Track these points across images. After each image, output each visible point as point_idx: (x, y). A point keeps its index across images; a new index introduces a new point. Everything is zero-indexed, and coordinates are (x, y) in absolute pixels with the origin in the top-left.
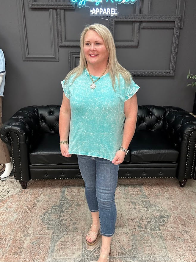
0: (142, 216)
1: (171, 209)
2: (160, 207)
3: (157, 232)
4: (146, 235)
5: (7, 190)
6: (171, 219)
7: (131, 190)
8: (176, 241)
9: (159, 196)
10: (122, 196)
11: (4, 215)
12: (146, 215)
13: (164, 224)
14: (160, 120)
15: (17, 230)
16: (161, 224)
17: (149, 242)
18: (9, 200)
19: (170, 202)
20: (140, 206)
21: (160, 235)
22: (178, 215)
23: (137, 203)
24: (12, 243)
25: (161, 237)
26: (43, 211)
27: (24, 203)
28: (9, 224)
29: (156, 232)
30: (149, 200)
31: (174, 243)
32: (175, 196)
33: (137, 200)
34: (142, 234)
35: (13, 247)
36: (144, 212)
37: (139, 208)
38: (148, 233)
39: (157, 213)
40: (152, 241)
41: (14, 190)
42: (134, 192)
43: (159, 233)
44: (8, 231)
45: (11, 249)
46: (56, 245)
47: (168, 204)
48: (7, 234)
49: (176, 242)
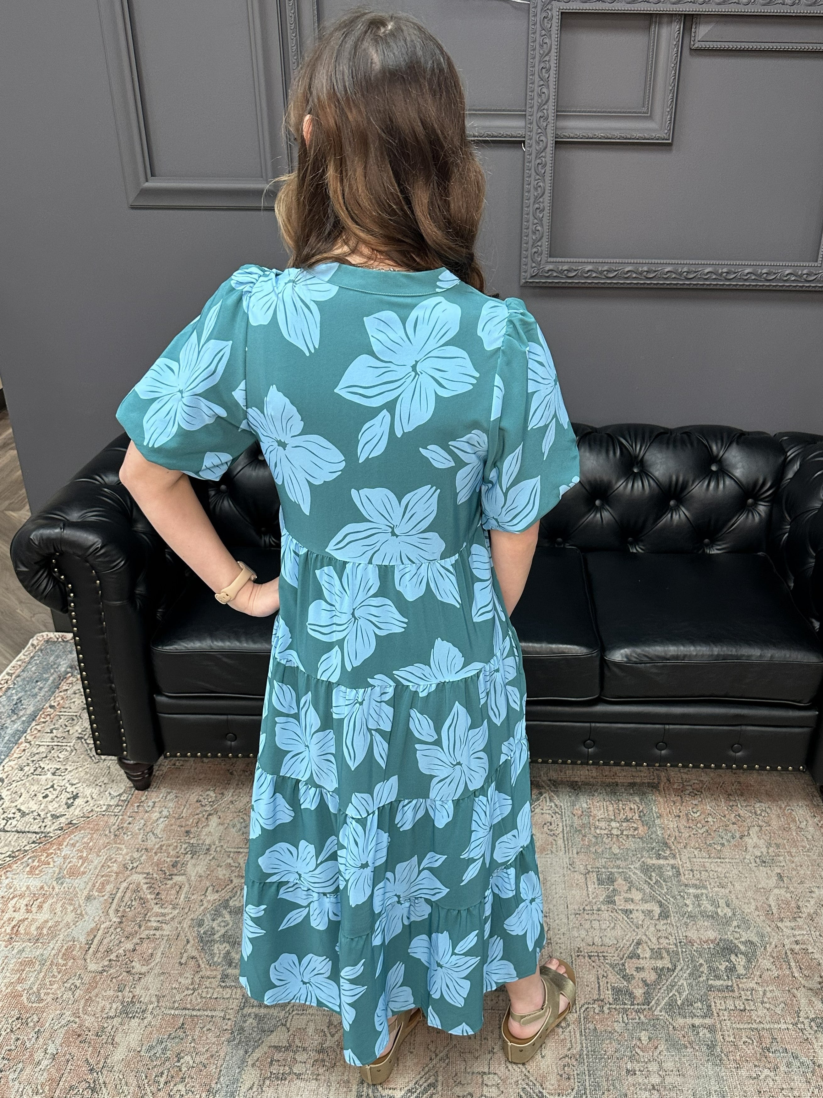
0: (639, 943)
1: (769, 913)
2: (722, 903)
3: (697, 1022)
4: (644, 1036)
5: (70, 789)
6: (766, 963)
7: (600, 814)
8: (776, 1068)
9: (723, 845)
10: (560, 842)
11: (46, 906)
12: (654, 940)
13: (730, 983)
14: (757, 499)
15: (93, 985)
16: (718, 983)
17: (653, 1067)
18: (75, 837)
19: (769, 878)
20: (634, 890)
21: (708, 1035)
22: (797, 943)
23: (620, 881)
24: (66, 1042)
25: (711, 1047)
26: (212, 897)
27: (136, 855)
28: (63, 951)
29: (689, 1021)
30: (677, 862)
31: (766, 1077)
32: (794, 850)
33: (623, 864)
34: (630, 1027)
35: (68, 1061)
36: (647, 922)
37: (626, 900)
38: (654, 1026)
39: (706, 929)
40: (669, 1065)
41: (95, 791)
42: (614, 824)
43: (704, 1026)
44: (55, 986)
45: (58, 1070)
46: (250, 1063)
47: (757, 890)
48: (49, 999)
49: (772, 1074)
